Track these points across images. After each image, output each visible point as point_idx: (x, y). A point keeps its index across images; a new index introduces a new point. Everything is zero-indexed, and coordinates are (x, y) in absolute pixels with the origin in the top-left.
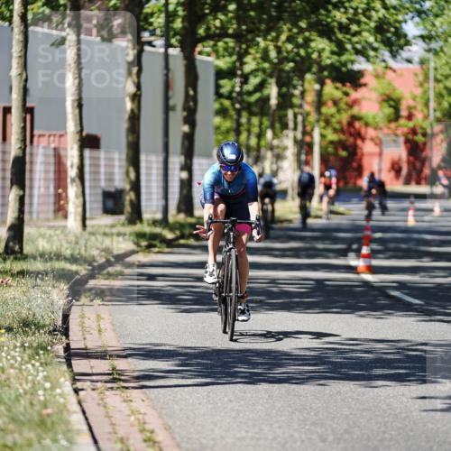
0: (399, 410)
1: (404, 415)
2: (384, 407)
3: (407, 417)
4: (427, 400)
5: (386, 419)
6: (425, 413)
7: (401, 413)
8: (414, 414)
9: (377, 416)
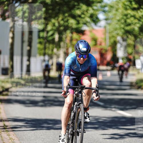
0: (95, 139)
1: (97, 140)
2: (91, 137)
3: (98, 141)
4: (105, 135)
5: (91, 141)
6: (104, 139)
7: (96, 139)
8: (100, 140)
9: (88, 140)
